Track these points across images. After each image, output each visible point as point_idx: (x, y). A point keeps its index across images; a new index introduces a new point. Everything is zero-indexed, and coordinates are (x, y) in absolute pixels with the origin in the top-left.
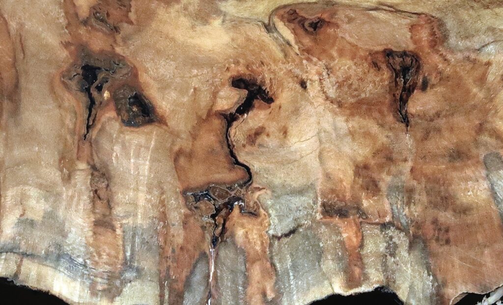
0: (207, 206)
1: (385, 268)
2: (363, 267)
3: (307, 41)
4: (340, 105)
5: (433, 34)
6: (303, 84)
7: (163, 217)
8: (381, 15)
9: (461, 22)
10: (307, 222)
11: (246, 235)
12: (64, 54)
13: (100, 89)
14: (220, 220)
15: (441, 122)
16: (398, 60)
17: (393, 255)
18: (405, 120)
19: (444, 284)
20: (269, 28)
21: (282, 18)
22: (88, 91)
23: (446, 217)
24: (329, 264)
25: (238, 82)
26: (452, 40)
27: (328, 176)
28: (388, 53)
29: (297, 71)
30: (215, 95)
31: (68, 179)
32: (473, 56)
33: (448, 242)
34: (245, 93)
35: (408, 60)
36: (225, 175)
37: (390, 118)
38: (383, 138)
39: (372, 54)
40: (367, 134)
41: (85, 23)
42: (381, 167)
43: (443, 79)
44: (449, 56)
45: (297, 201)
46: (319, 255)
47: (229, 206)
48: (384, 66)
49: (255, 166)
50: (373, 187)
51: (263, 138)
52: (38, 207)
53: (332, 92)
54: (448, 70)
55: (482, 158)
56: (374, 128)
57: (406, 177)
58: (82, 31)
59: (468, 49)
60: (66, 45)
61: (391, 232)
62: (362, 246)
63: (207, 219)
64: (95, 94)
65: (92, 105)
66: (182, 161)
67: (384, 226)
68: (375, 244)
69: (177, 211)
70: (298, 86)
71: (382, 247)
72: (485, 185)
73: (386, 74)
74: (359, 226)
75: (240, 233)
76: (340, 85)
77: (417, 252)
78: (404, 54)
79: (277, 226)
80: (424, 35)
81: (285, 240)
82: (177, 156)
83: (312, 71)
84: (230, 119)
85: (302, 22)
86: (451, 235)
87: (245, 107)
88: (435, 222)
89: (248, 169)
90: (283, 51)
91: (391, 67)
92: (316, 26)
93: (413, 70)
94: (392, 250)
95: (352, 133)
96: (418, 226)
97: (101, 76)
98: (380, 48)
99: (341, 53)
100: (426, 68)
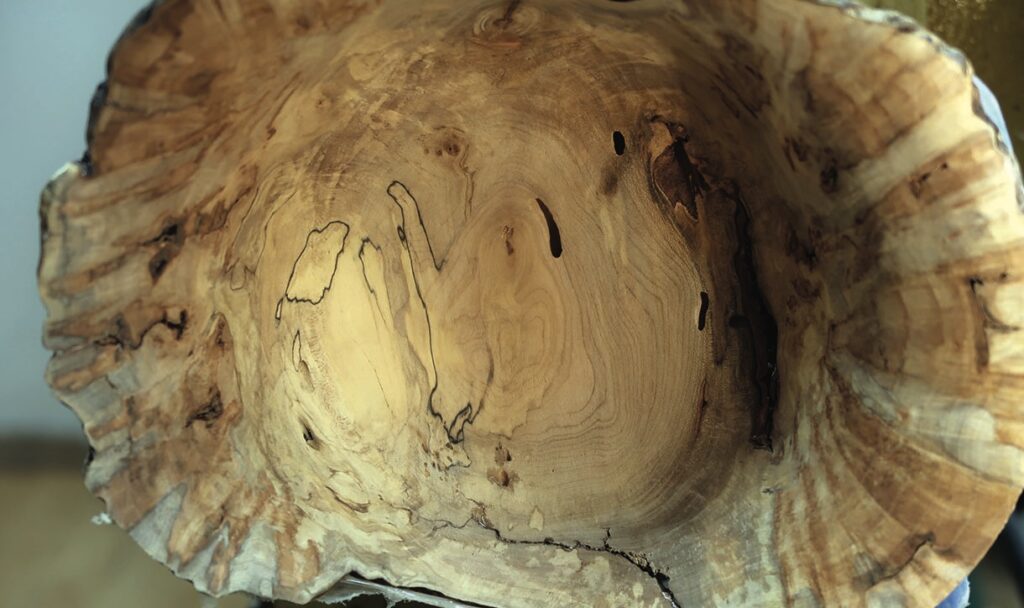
0: (114, 330)
1: (107, 449)
2: (104, 435)
3: (212, 343)
4: (186, 381)
5: (235, 416)
6: (191, 353)
7: (104, 307)
8: (235, 379)
9: (245, 430)
10: (120, 391)
11: (104, 360)
12: (180, 212)
13: (166, 240)
14: (109, 340)
15: (193, 447)
16: (216, 403)
17: (116, 451)
18: (189, 424)
19: (107, 487)
20: (213, 317)
21: (219, 320)
22: (163, 234)
23: (145, 474)
24: (100, 415)
25: (183, 315)
26: (236, 430)
27: (148, 393)
28: (218, 395)
29: (196, 346)
30: (174, 305)
31: (114, 244)
32: (232, 448)
33: (132, 480)
34: (179, 322)
35: (218, 409)
36: (134, 333)
37: (187, 414)
38: (176, 416)
39: (216, 385)
40: (175, 405)
41: (199, 214)
42: (161, 422)
43: (215, 436)
44: (227, 433)
45: (130, 382)
46: (103, 407)
47: (118, 342)
48: (211, 396)
49: (144, 349)
50: (149, 423)
51: (158, 345)
52: (95, 234)
53: (191, 372)
54: (220, 436)
55: (182, 481)
56: (179, 408)
57: (159, 440)
58: (194, 215)
59: (234, 442)
60: (186, 211)
61: (128, 444)
62: (116, 430)
63: (107, 333)
64: (163, 238)
65: (156, 240)
66: (136, 305)
67: (130, 439)
68: (118, 437)
69: (108, 314)
70: (188, 351)
71: (118, 443)
72: (168, 490)
73: (208, 400)
74: (126, 424)
75: (104, 356)
76: (195, 375)
77: (121, 464)
78: (221, 404)
79: (114, 376)
80: (233, 411)
81: (107, 384)
82: (139, 301)
83: (199, 355)
84: (164, 321)
85: (220, 333)
86: (136, 481)
87: (171, 326)
88: (140, 468)
89: (140, 344)
90: (204, 331)
91: (212, 400)
92: (220, 343)
93: (214, 414)
94: (118, 449)
95: (173, 396)
96: (136, 459)
97: (172, 237)
98: (220, 389)
99: (212, 366)
100: (218, 422)
